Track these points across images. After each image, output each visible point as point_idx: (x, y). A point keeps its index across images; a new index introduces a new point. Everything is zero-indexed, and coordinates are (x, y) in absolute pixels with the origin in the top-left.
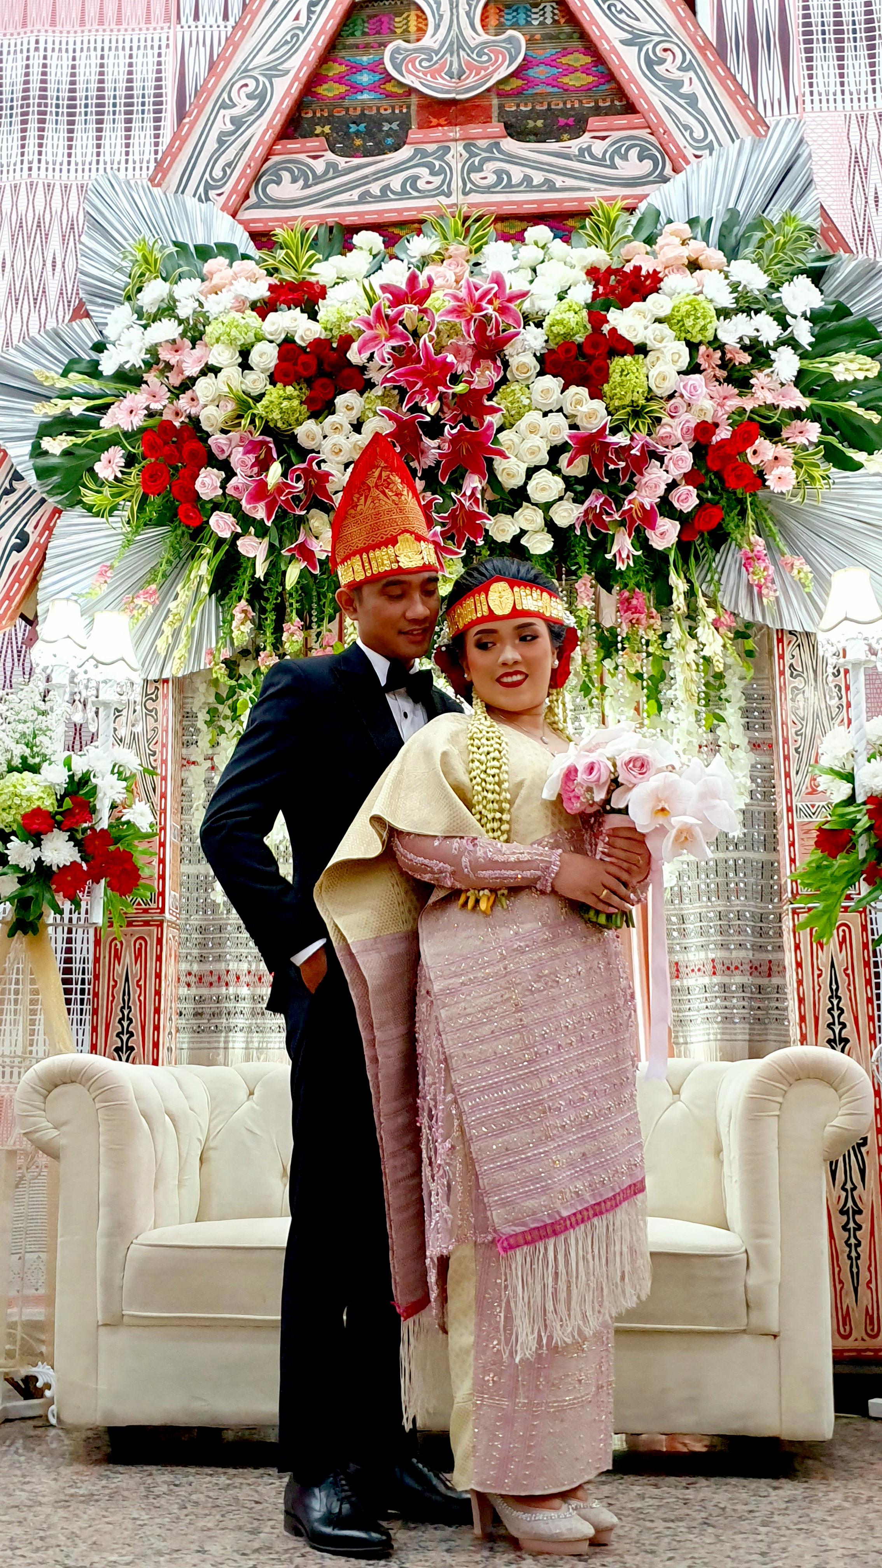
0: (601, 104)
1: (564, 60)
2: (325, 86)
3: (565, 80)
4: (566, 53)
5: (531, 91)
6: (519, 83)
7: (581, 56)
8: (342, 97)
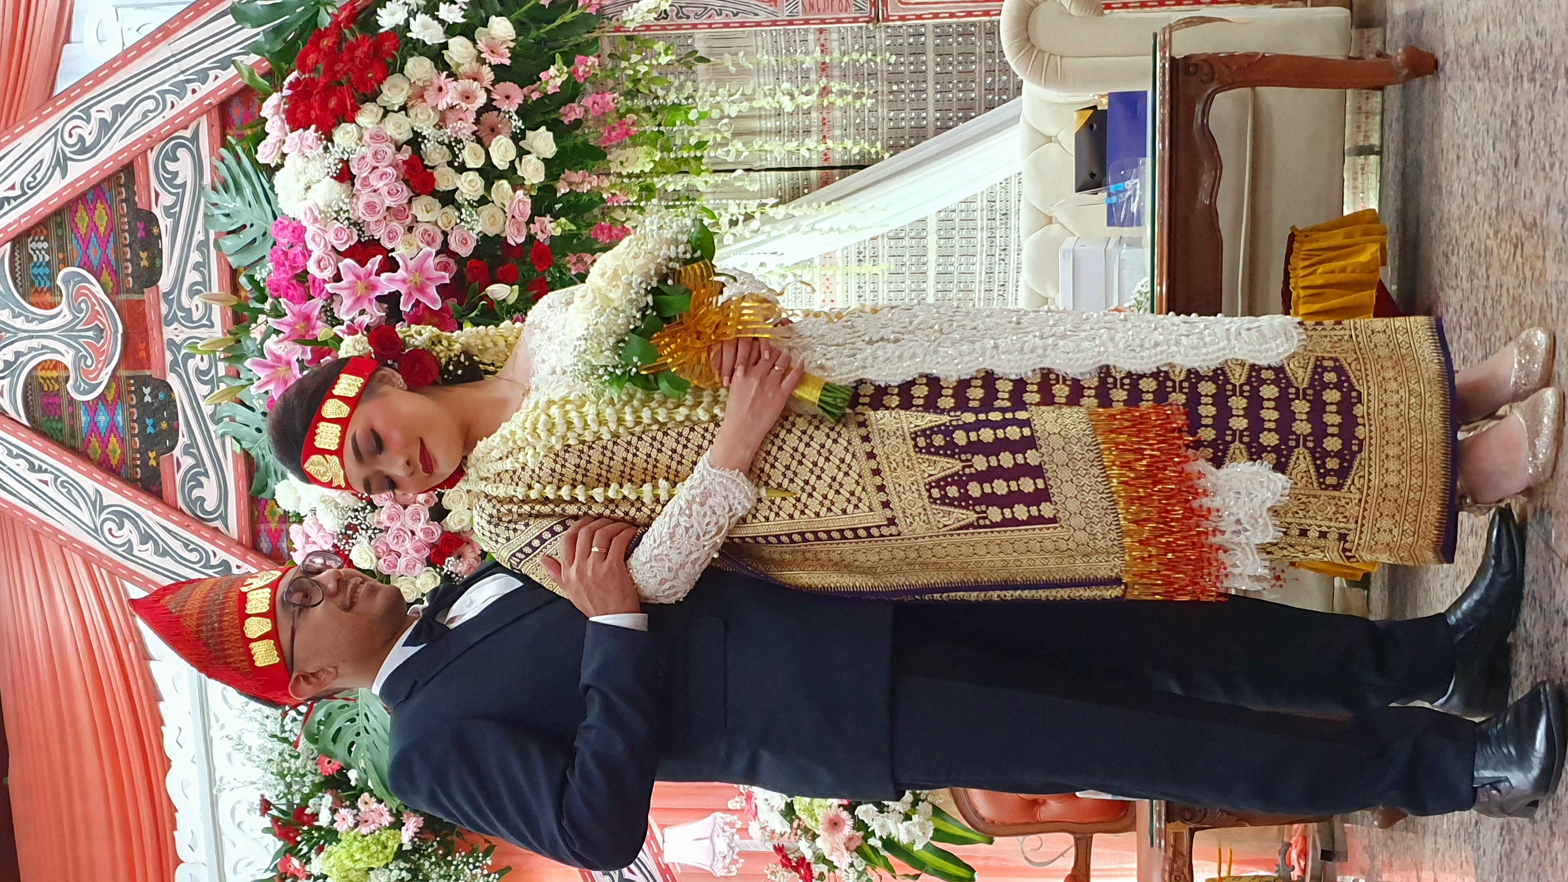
0: (124, 196)
1: (83, 231)
2: (111, 455)
3: (102, 229)
4: (75, 229)
5: (113, 263)
6: (105, 273)
7: (78, 214)
8: (122, 441)
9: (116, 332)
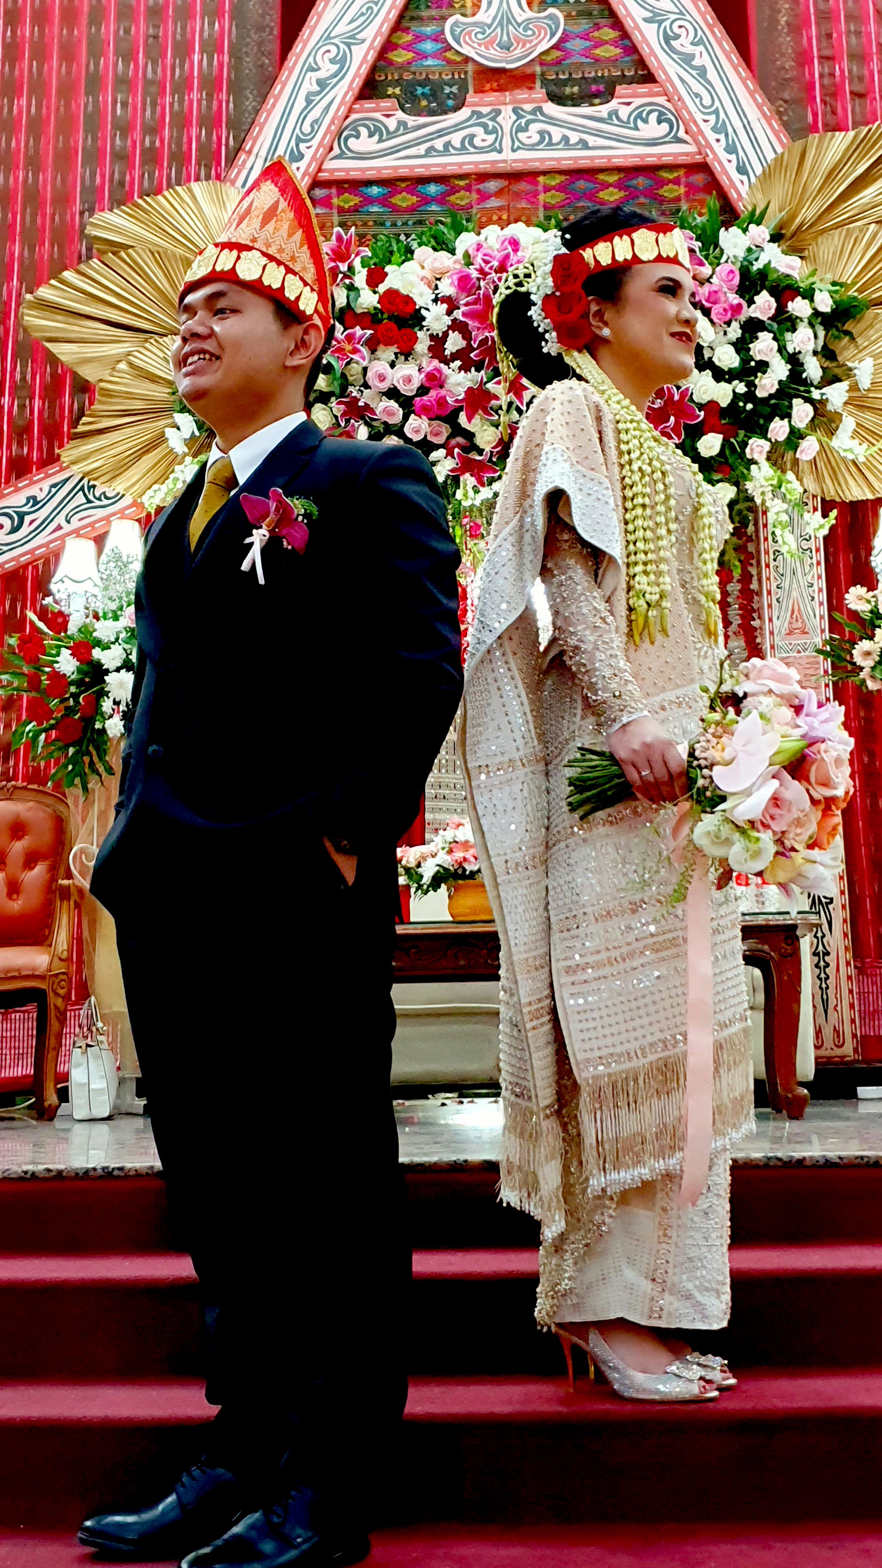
9: (507, 63)
